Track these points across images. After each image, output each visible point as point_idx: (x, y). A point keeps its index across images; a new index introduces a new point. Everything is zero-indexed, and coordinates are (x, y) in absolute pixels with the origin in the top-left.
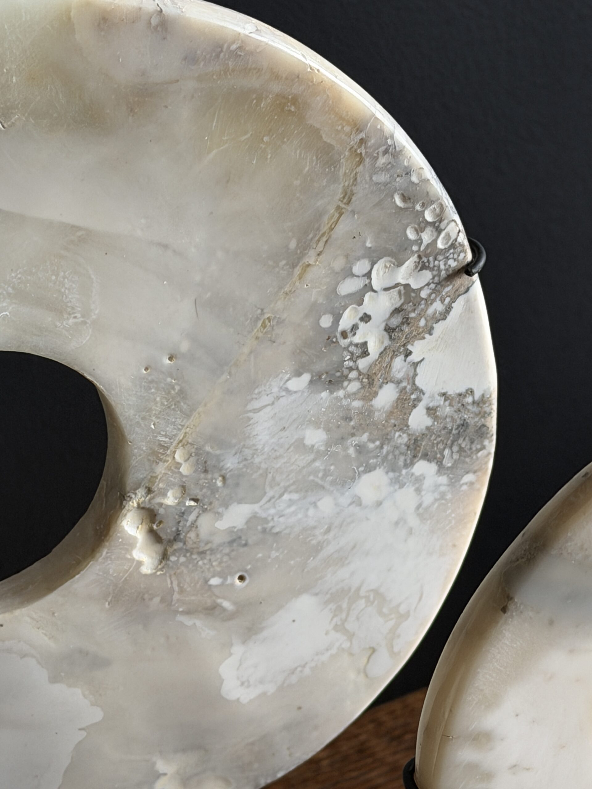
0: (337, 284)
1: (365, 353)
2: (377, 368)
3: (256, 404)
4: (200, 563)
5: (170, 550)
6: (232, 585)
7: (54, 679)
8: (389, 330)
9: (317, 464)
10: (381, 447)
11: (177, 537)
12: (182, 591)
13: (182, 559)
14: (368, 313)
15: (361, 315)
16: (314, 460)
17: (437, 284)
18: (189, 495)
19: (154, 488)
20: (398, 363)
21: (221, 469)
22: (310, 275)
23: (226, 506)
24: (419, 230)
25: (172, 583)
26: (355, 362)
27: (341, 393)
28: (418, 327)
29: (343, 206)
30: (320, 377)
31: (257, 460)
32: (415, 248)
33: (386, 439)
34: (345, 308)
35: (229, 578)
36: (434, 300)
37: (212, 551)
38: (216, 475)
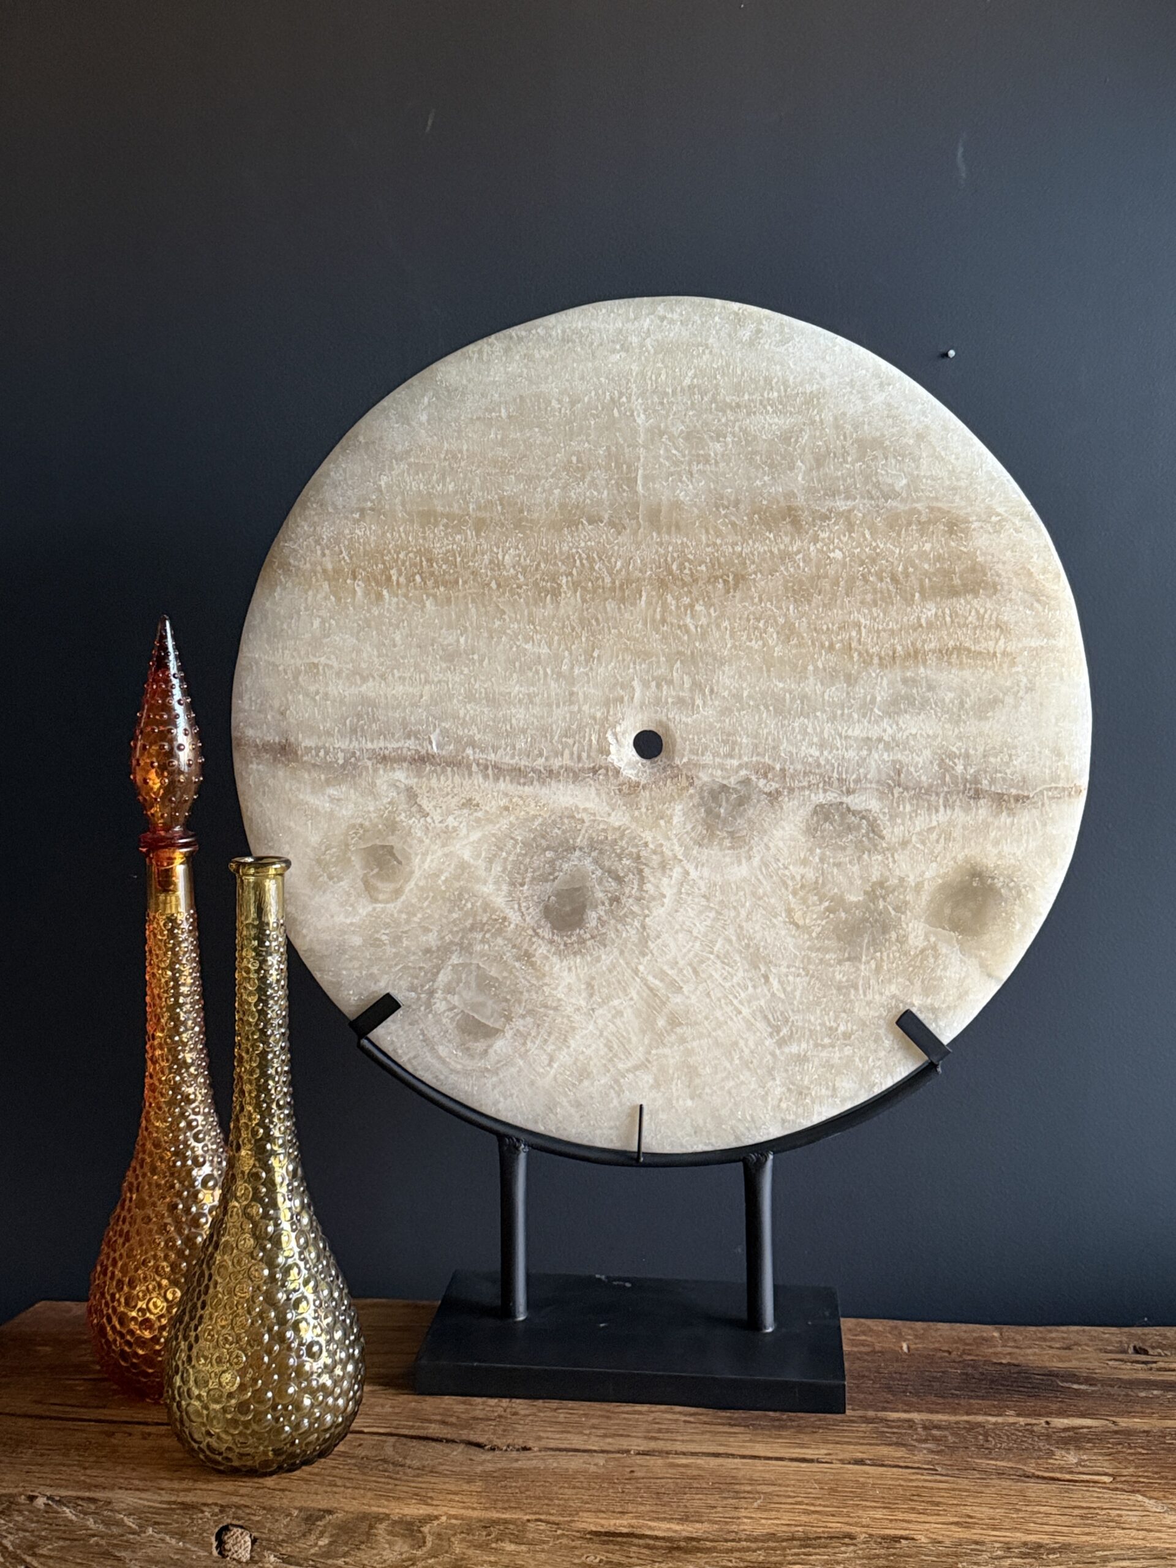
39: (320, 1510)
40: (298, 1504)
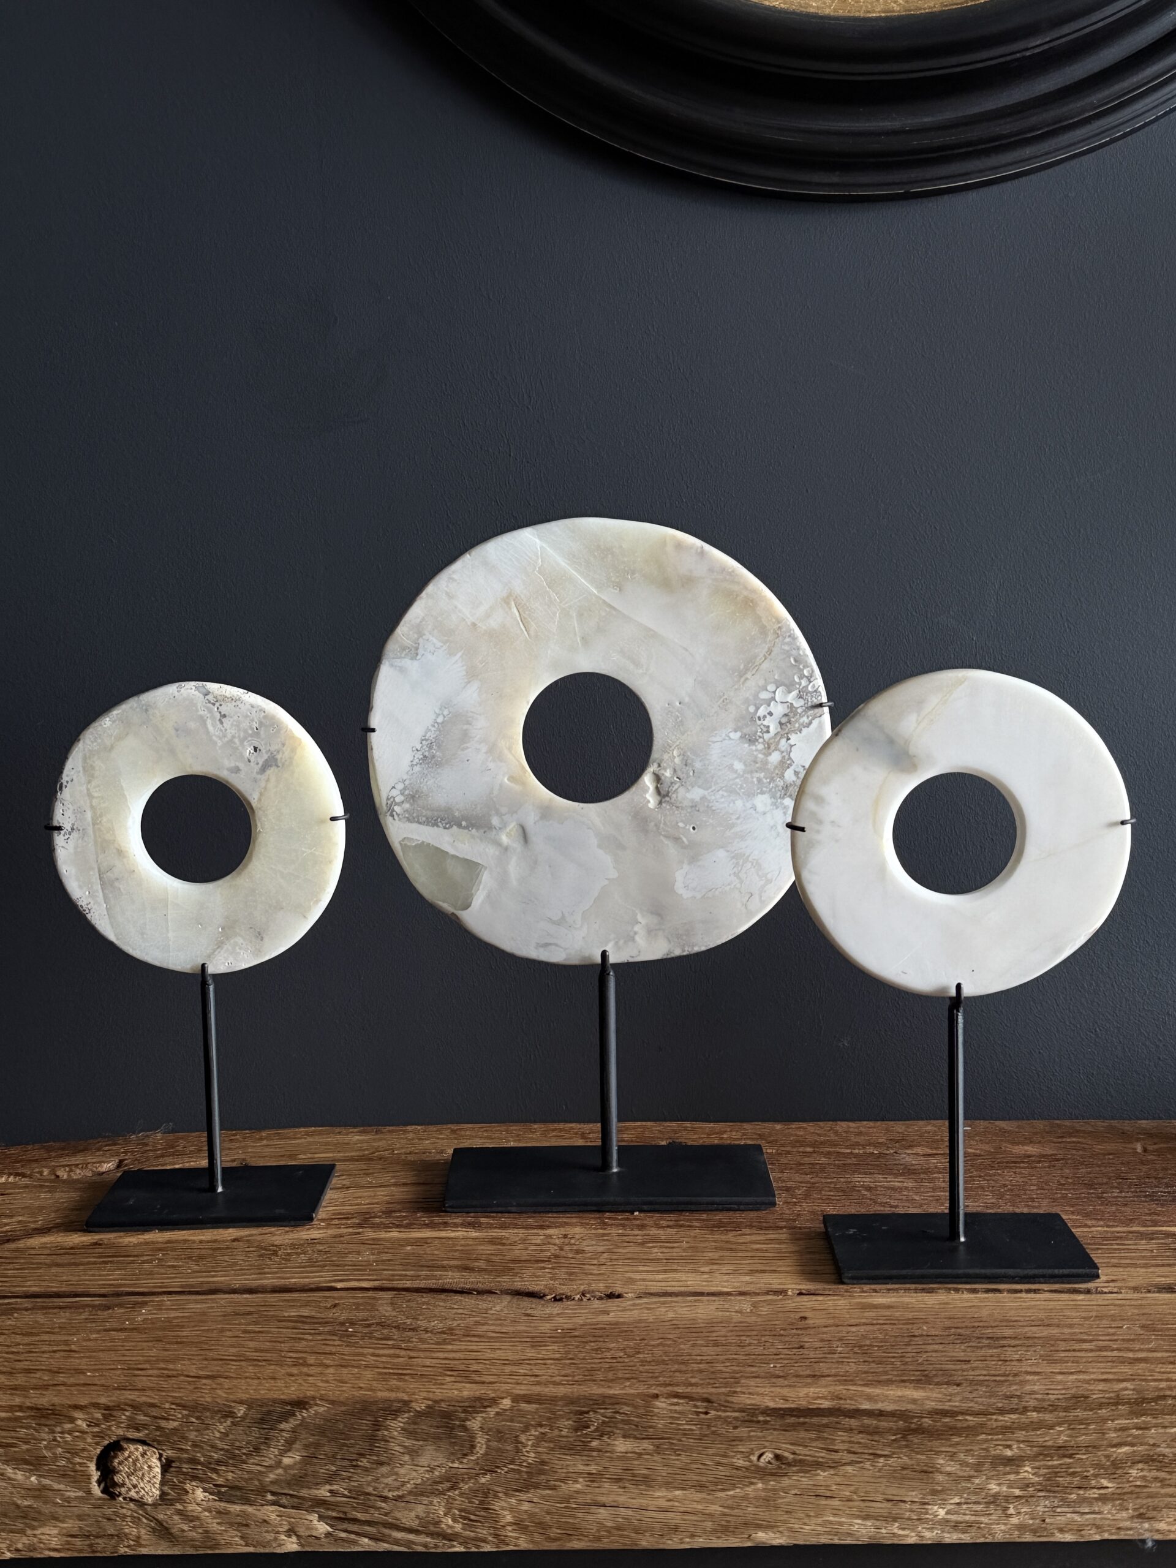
0: (759, 692)
1: (768, 732)
2: (773, 741)
3: (714, 739)
4: (676, 812)
5: (663, 800)
6: (689, 830)
7: (599, 846)
8: (781, 724)
9: (738, 780)
10: (770, 783)
11: (667, 795)
12: (665, 824)
13: (668, 807)
14: (772, 712)
15: (768, 712)
16: (736, 778)
17: (806, 708)
18: (676, 775)
19: (662, 765)
20: (783, 741)
21: (693, 766)
22: (748, 684)
23: (692, 786)
24: (801, 678)
25: (661, 817)
26: (763, 734)
27: (754, 748)
28: (795, 727)
29: (767, 655)
30: (745, 736)
31: (710, 768)
32: (797, 686)
33: (772, 780)
34: (762, 705)
35: (688, 826)
36: (804, 716)
37: (683, 808)
38: (690, 769)
39: (285, 1403)
40: (245, 1397)
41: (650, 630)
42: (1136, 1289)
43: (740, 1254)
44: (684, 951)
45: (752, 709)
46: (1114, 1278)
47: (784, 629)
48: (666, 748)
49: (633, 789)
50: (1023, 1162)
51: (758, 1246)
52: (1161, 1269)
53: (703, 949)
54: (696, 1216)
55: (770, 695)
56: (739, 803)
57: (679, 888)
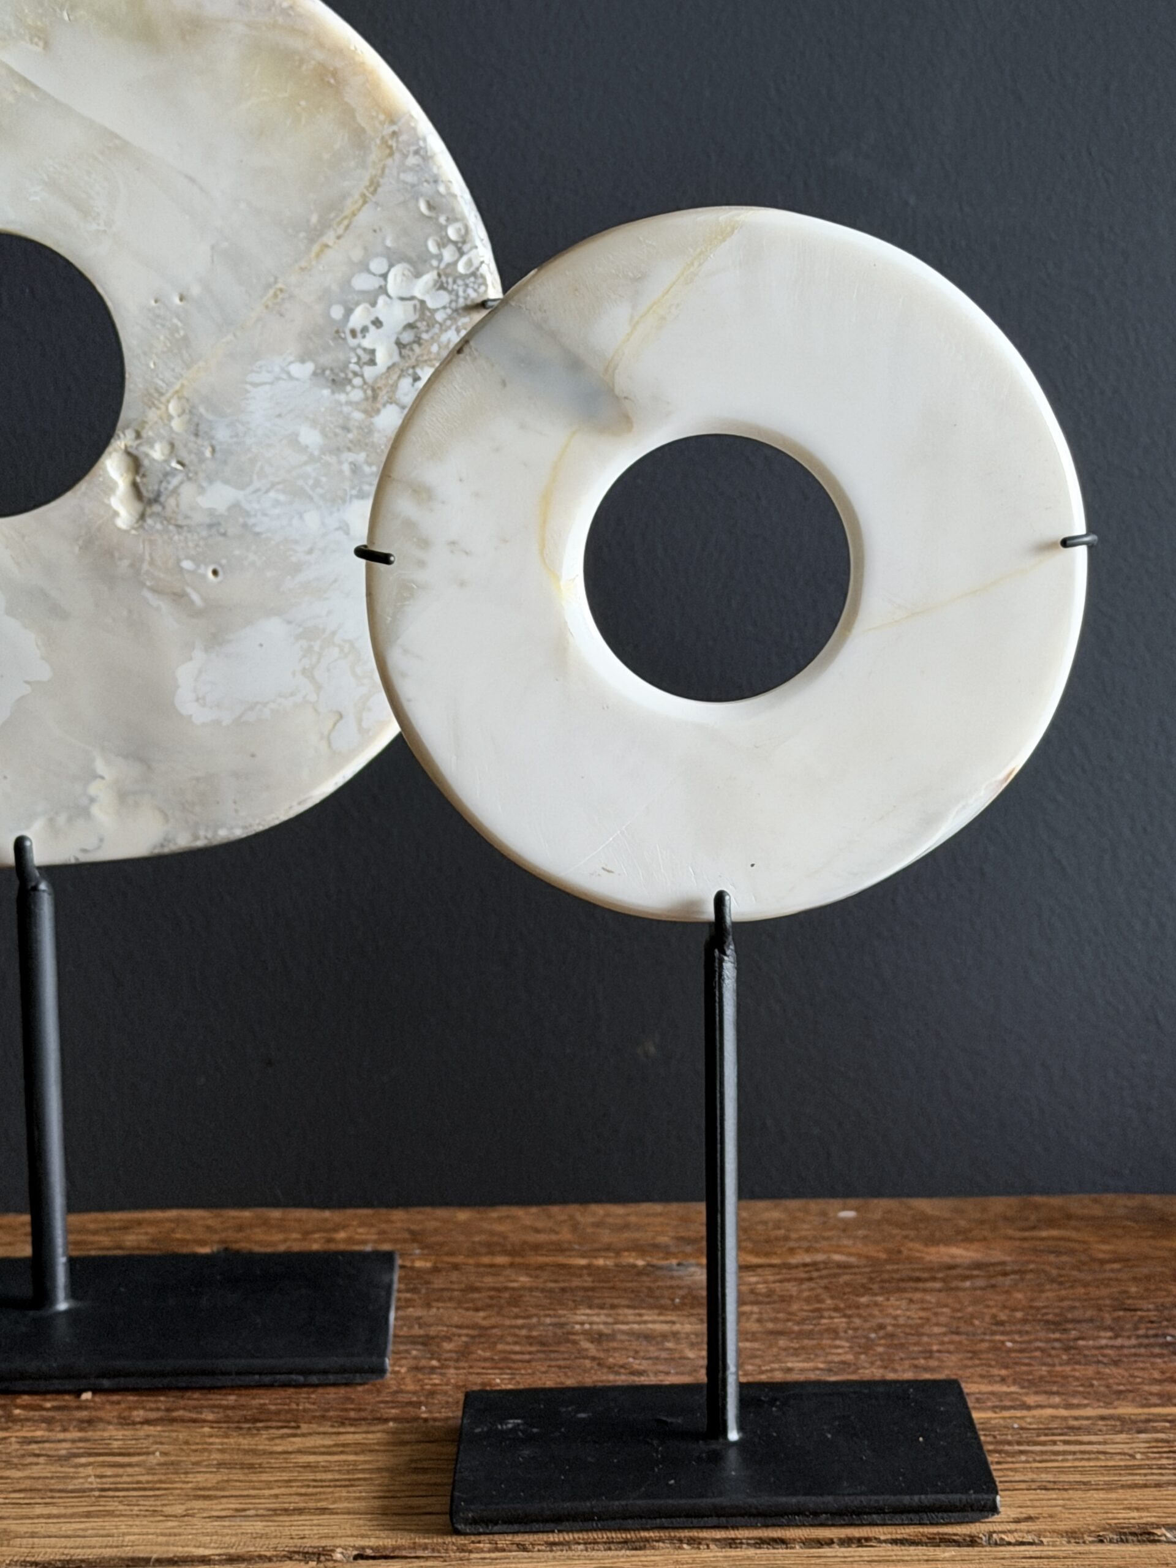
0: (353, 276)
1: (372, 362)
2: (383, 382)
3: (254, 378)
4: (176, 538)
5: (149, 511)
6: (204, 577)
7: (11, 612)
8: (400, 345)
9: (309, 469)
11: (156, 500)
12: (152, 562)
13: (159, 526)
14: (381, 318)
15: (373, 318)
16: (306, 463)
17: (456, 310)
18: (176, 456)
19: (144, 434)
21: (212, 438)
22: (328, 257)
23: (211, 481)
24: (441, 245)
25: (144, 547)
26: (361, 367)
27: (342, 397)
28: (430, 353)
29: (368, 194)
30: (324, 371)
31: (249, 440)
32: (435, 263)
34: (358, 304)
35: (203, 566)
36: (449, 328)
37: (190, 529)
38: (206, 443)
41: (114, 136)
42: (1073, 1536)
43: (264, 1477)
44: (196, 837)
45: (337, 312)
46: (1032, 1512)
47: (403, 138)
48: (154, 396)
49: (82, 486)
50: (934, 1279)
51: (312, 1459)
52: (1138, 1492)
53: (239, 833)
54: (216, 1398)
55: (377, 282)
56: (312, 520)
57: (186, 702)
